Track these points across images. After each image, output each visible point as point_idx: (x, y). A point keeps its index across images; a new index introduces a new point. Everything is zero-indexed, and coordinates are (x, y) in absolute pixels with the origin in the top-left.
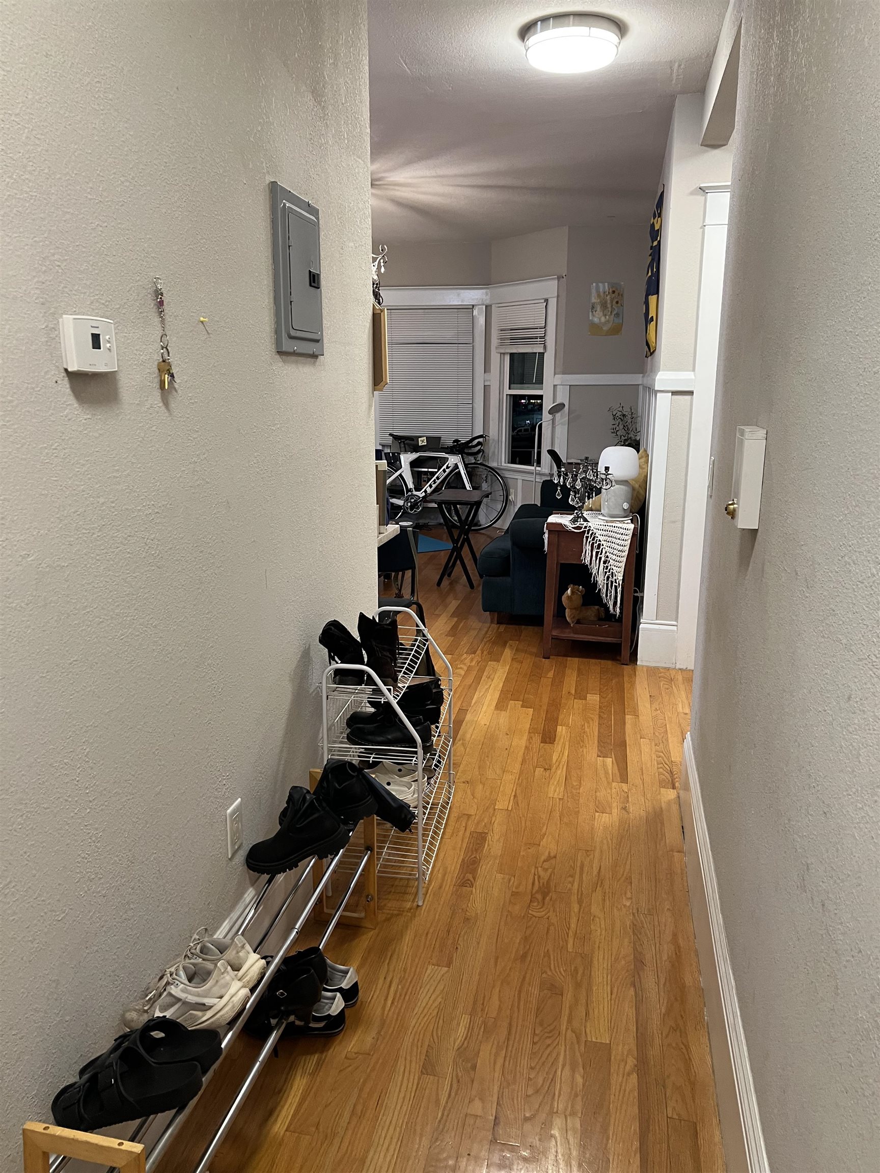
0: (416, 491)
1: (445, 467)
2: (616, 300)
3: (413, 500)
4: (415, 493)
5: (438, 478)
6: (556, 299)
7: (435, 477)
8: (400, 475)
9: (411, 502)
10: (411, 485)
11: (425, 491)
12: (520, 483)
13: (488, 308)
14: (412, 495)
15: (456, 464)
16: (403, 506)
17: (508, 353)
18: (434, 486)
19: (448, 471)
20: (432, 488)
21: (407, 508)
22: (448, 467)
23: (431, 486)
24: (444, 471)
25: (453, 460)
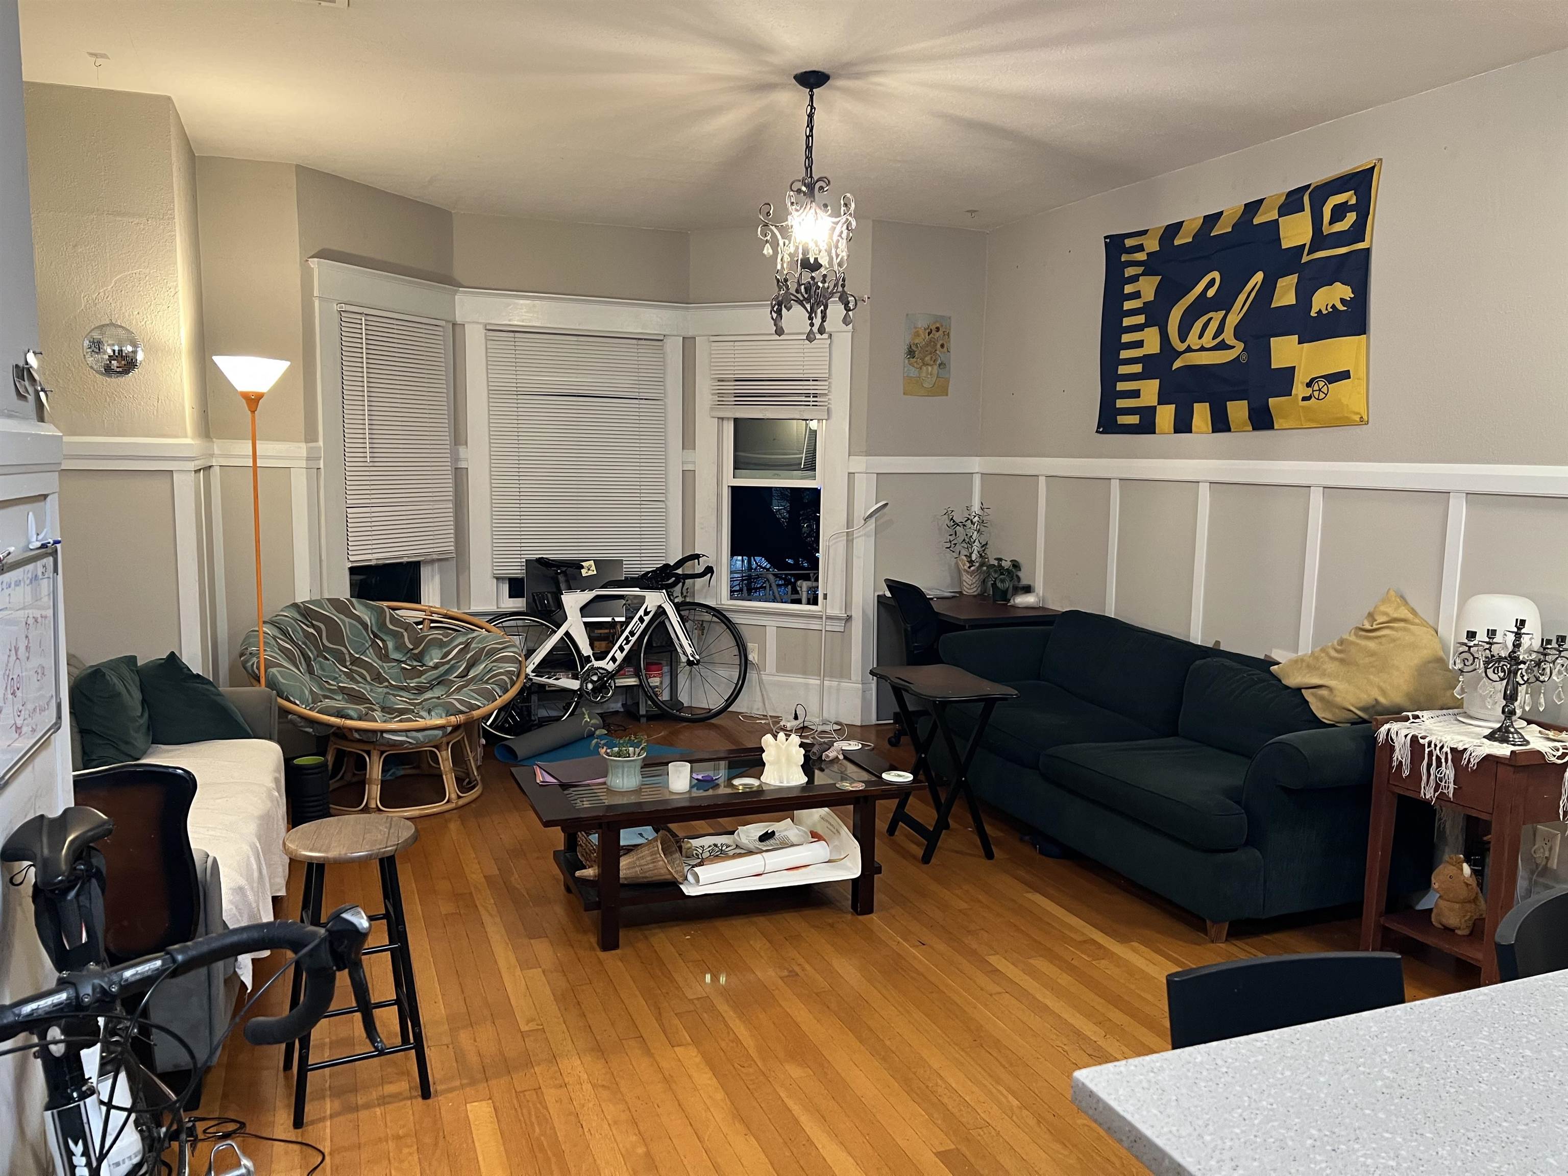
0: (597, 659)
1: (641, 612)
2: (941, 342)
3: (595, 678)
4: (597, 664)
5: (632, 633)
6: (850, 334)
7: (626, 633)
8: (567, 634)
9: (592, 682)
10: (586, 650)
11: (614, 659)
12: (771, 633)
13: (688, 343)
14: (592, 668)
15: (660, 607)
16: (579, 690)
17: (728, 419)
18: (627, 648)
19: (647, 619)
20: (625, 652)
21: (587, 693)
22: (646, 613)
23: (621, 649)
24: (641, 620)
25: (654, 599)
